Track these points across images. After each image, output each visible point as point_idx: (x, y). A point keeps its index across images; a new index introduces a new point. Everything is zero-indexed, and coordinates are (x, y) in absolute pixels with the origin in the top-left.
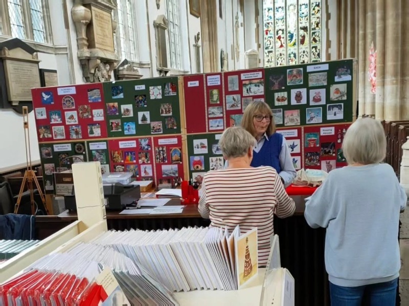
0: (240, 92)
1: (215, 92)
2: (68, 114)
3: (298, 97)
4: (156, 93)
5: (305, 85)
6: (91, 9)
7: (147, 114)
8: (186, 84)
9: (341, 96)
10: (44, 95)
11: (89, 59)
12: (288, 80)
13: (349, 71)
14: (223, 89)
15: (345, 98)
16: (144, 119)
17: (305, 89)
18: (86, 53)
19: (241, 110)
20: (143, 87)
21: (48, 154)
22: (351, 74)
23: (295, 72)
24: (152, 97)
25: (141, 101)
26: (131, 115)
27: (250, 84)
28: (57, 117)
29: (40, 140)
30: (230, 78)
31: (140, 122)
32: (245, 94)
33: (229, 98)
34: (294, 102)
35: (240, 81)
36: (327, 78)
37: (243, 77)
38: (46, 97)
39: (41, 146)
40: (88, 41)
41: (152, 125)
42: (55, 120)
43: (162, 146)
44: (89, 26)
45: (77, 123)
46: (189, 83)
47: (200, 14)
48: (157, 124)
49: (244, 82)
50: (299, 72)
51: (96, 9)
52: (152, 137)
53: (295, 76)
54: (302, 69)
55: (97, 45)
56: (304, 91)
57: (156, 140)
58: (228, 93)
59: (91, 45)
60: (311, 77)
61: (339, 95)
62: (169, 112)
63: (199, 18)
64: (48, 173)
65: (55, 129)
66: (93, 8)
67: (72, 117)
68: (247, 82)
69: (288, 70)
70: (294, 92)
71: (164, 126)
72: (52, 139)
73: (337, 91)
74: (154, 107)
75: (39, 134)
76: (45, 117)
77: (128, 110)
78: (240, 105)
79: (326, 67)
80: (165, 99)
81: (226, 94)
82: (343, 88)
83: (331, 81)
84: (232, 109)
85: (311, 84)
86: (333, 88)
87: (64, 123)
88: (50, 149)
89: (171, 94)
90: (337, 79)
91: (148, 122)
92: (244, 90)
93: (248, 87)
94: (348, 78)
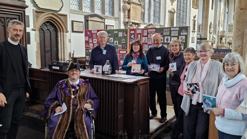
0: (147, 36)
1: (139, 35)
2: (94, 40)
3: (167, 40)
4: (120, 34)
5: (170, 35)
6: (130, 5)
7: (117, 42)
8: (130, 32)
9: (183, 41)
10: (88, 32)
11: (127, 23)
12: (164, 33)
13: (186, 31)
14: (142, 35)
15: (184, 42)
16: (116, 43)
17: (170, 37)
18: (127, 20)
19: (147, 43)
20: (117, 32)
21: (87, 53)
22: (187, 32)
23: (167, 30)
24: (119, 36)
25: (116, 37)
26: (113, 42)
27: (151, 33)
28: (91, 40)
29: (86, 48)
30: (144, 31)
31: (115, 44)
32: (149, 37)
33: (144, 38)
34: (165, 42)
35: (148, 32)
36: (178, 33)
37: (149, 30)
38: (88, 33)
39: (86, 50)
40: (128, 16)
41: (118, 46)
42: (90, 41)
43: (121, 54)
44: (129, 11)
45: (96, 43)
46: (131, 32)
47: (198, 8)
48: (120, 46)
49: (149, 33)
50: (168, 30)
51: (133, 5)
52: (118, 50)
53: (166, 31)
54: (169, 29)
55: (131, 18)
56: (169, 37)
57: (119, 51)
58: (143, 36)
59: (129, 17)
60: (172, 32)
61: (182, 40)
62: (124, 41)
63: (198, 10)
64: (87, 59)
65: (90, 44)
66: (131, 4)
67: (95, 41)
68: (150, 33)
69: (164, 29)
70: (166, 38)
71: (122, 46)
72: (89, 48)
73: (182, 39)
74: (120, 39)
75: (85, 46)
76: (88, 40)
77: (111, 40)
78: (147, 41)
79: (178, 29)
80: (123, 37)
81: (143, 37)
82: (184, 37)
83: (179, 35)
84: (144, 42)
85: (172, 35)
86: (180, 37)
87: (93, 43)
88: (88, 51)
89: (125, 35)
90: (182, 34)
91: (117, 44)
92: (149, 35)
93: (150, 35)
94: (186, 34)
